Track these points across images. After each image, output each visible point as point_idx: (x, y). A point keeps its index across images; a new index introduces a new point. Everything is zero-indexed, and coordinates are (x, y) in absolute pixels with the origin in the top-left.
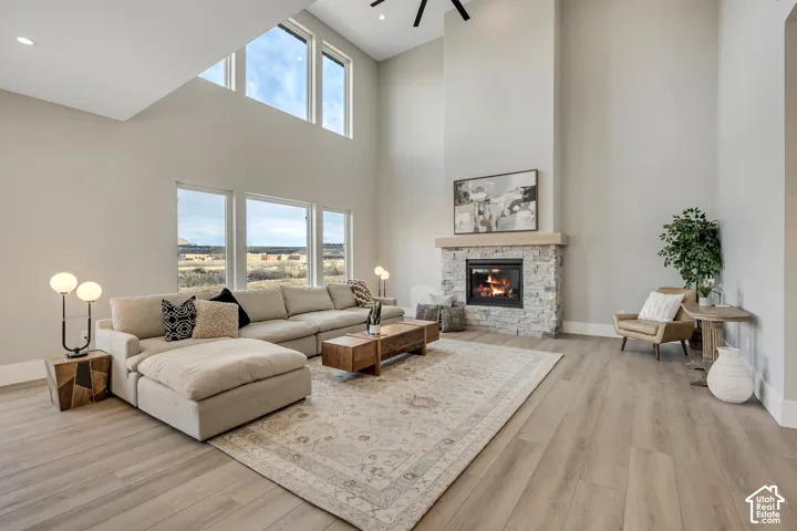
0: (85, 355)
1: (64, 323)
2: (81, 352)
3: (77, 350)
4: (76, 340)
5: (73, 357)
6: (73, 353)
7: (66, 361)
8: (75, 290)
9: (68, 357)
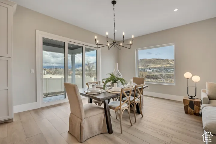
0: (195, 99)
1: (188, 87)
2: (193, 98)
3: (192, 97)
4: (192, 93)
5: (190, 99)
6: (190, 97)
7: (188, 99)
8: (191, 78)
9: (189, 98)
